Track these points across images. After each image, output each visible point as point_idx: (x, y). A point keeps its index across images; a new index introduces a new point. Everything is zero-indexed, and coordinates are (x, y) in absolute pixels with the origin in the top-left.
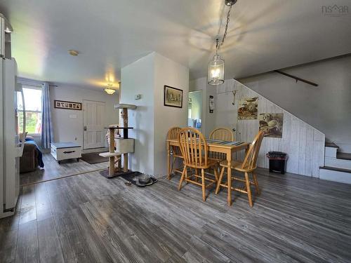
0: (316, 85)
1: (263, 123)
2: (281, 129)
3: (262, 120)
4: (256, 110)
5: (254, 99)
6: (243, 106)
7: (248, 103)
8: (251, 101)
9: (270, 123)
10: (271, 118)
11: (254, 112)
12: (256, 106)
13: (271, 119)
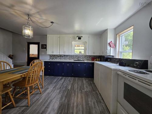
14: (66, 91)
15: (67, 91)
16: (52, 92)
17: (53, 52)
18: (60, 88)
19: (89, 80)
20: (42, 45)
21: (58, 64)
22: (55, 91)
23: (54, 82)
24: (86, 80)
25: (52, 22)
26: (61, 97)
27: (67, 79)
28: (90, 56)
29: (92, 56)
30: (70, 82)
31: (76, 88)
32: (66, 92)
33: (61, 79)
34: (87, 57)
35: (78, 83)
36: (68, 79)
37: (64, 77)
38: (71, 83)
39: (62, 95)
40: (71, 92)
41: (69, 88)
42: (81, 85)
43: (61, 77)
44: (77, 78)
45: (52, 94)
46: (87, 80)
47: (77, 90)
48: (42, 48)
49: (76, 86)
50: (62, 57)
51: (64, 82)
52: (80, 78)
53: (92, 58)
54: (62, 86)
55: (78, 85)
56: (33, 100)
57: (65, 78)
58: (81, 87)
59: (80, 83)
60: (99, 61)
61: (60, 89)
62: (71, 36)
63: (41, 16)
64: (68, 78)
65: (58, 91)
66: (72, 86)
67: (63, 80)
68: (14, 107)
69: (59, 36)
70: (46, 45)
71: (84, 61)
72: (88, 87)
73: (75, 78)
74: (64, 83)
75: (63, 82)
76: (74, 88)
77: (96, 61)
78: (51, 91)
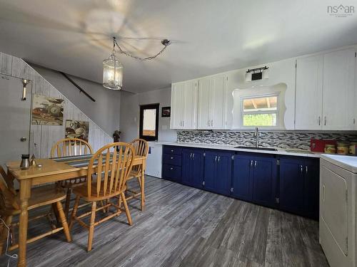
0: (94, 101)
1: (70, 131)
2: (87, 136)
3: (69, 126)
4: (62, 115)
5: (60, 101)
6: (42, 106)
7: (50, 104)
8: (54, 102)
9: (78, 131)
10: (78, 125)
11: (58, 116)
12: (62, 110)
13: (78, 127)
14: (193, 241)
15: (194, 245)
16: (155, 228)
17: (182, 124)
18: (182, 223)
19: (295, 226)
20: (163, 108)
21: (192, 155)
22: (163, 231)
23: (175, 200)
24: (279, 219)
25: (165, 42)
26: (168, 259)
27: (214, 200)
28: (302, 134)
29: (312, 133)
30: (218, 211)
31: (230, 242)
32: (189, 245)
33: (197, 196)
34: (289, 136)
35: (244, 223)
36: (215, 202)
37: (206, 193)
38: (221, 216)
39: (173, 253)
40: (206, 250)
41: (207, 234)
42: (254, 236)
43: (197, 191)
44: (245, 205)
45: (150, 238)
46: (286, 225)
47: (229, 253)
48: (163, 116)
49: (232, 233)
50: (206, 135)
51: (199, 208)
52: (258, 208)
53: (313, 141)
54: (188, 221)
55: (241, 234)
56: (107, 237)
57: (207, 196)
58: (250, 245)
59: (251, 227)
60: (349, 154)
61: (178, 228)
62: (229, 74)
63: (136, 32)
64: (217, 197)
65: (172, 233)
66: (217, 230)
67: (198, 201)
68: (66, 240)
69: (195, 81)
70: (169, 108)
71: (274, 150)
72: (285, 257)
73: (239, 202)
74: (198, 213)
75: (197, 206)
76: (221, 240)
77: (336, 152)
78: (154, 225)
